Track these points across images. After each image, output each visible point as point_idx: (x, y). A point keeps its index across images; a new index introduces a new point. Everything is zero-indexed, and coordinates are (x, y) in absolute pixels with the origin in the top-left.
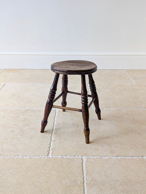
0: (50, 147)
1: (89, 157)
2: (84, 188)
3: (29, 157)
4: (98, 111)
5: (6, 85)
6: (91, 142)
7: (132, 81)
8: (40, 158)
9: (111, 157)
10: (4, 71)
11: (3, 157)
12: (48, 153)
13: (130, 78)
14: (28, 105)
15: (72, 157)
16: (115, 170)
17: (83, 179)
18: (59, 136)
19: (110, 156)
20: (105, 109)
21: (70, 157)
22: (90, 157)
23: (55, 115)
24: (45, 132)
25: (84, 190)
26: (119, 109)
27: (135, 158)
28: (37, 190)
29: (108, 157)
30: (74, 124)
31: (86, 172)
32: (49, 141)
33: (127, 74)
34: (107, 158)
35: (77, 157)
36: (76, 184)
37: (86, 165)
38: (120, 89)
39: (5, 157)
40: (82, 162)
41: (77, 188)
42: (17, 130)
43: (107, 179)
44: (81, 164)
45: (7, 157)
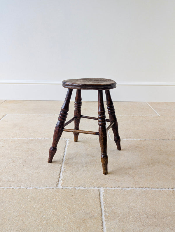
0: (59, 177)
1: (108, 188)
3: (33, 188)
4: (117, 140)
5: (6, 115)
6: (109, 173)
7: (157, 113)
8: (48, 189)
9: (134, 188)
10: (4, 101)
12: (57, 184)
13: (154, 110)
14: (32, 135)
15: (87, 188)
16: (140, 202)
17: (100, 211)
18: (70, 166)
20: (125, 139)
21: (84, 189)
22: (109, 188)
23: (65, 145)
24: (53, 162)
25: (102, 222)
26: (142, 140)
27: (164, 189)
28: (44, 222)
29: (131, 188)
30: (88, 155)
31: (104, 204)
32: (58, 172)
33: (150, 106)
34: (129, 189)
35: (93, 188)
36: (92, 216)
37: (104, 196)
38: (142, 120)
39: (3, 188)
40: (100, 193)
41: (93, 220)
42: (19, 160)
43: (130, 212)
44: (98, 196)
45: (6, 188)
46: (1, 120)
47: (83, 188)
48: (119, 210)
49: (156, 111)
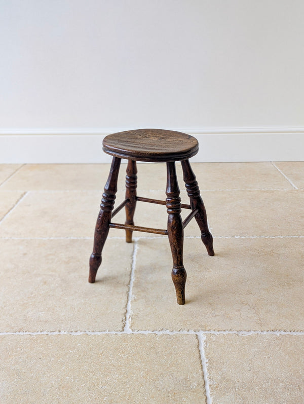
0: (126, 312)
2: (205, 395)
3: (82, 333)
5: (27, 194)
7: (292, 183)
8: (107, 335)
9: (260, 332)
11: (28, 333)
12: (122, 325)
13: (286, 178)
14: (74, 230)
16: (271, 358)
17: (201, 377)
18: (143, 291)
19: (257, 329)
20: (239, 237)
21: (171, 334)
22: (213, 332)
23: (132, 250)
25: (206, 399)
26: (268, 237)
28: (105, 399)
29: (254, 333)
31: (208, 364)
32: (124, 301)
33: (279, 170)
34: (251, 333)
35: (186, 332)
36: (187, 387)
37: (206, 348)
38: (266, 199)
39: (31, 333)
40: (198, 342)
41: (190, 395)
42: (54, 279)
43: (255, 378)
44: (196, 348)
45: (36, 334)
46: (19, 203)
47: (168, 332)
48: (235, 373)
49: (289, 180)
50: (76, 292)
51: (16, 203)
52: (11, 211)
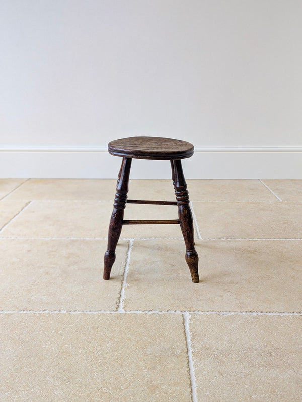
0: (120, 297)
1: (196, 312)
2: (188, 359)
3: (80, 312)
5: (31, 203)
7: (277, 196)
8: (103, 313)
9: (239, 313)
10: (27, 181)
11: (31, 312)
12: (116, 306)
13: (272, 192)
14: (75, 232)
15: (163, 312)
16: (247, 332)
17: (185, 346)
18: (136, 280)
19: (237, 310)
20: (225, 239)
21: (159, 313)
22: (198, 313)
25: (189, 362)
26: (252, 239)
27: (285, 314)
28: (99, 362)
29: (234, 313)
30: (164, 263)
31: (191, 336)
32: (118, 288)
33: (266, 186)
34: (231, 314)
35: (173, 312)
36: (172, 353)
37: (190, 324)
38: (252, 209)
39: (34, 312)
40: (184, 320)
41: (175, 359)
42: (56, 271)
43: (232, 347)
44: (181, 324)
45: (39, 312)
46: (23, 210)
47: (157, 312)
48: (215, 344)
49: (275, 194)
50: (75, 281)
51: (22, 210)
52: (16, 217)
